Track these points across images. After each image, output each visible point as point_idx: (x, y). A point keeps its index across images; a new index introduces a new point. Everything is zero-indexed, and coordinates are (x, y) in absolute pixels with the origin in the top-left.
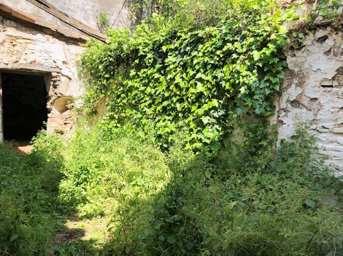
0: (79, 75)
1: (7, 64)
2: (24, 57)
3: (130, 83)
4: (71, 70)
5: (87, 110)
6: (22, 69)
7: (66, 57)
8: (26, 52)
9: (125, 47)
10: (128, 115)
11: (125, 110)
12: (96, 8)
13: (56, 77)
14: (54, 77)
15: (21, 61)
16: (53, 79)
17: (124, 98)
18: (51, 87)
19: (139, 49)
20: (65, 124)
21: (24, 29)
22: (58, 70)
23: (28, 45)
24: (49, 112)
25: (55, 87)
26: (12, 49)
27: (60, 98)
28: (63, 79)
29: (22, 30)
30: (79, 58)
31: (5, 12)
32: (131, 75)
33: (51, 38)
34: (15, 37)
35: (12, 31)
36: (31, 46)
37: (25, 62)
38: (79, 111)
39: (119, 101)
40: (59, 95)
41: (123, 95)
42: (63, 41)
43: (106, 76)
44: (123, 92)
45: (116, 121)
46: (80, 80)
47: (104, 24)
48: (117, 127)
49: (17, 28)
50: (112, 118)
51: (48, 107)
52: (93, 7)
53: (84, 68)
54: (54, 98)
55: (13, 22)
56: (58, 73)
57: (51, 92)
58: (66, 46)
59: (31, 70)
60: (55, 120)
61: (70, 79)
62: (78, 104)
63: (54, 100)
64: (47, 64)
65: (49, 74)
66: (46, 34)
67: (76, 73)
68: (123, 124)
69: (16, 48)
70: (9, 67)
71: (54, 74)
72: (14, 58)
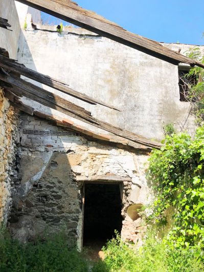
0: (149, 183)
1: (87, 177)
2: (100, 170)
3: (195, 193)
4: (141, 179)
5: (156, 221)
6: (99, 180)
7: (136, 167)
8: (102, 165)
9: (183, 152)
10: (196, 233)
11: (193, 226)
13: (127, 185)
14: (125, 186)
15: (99, 173)
16: (125, 188)
18: (124, 195)
19: (200, 153)
20: (136, 233)
21: (102, 146)
22: (129, 179)
23: (105, 159)
24: (124, 219)
25: (127, 195)
26: (93, 163)
28: (133, 187)
29: (101, 148)
30: (147, 167)
32: (195, 183)
33: (123, 150)
34: (95, 154)
35: (93, 150)
36: (107, 160)
37: (101, 174)
39: (184, 213)
40: (130, 203)
41: (187, 207)
42: (133, 152)
43: (170, 184)
44: (187, 203)
45: (184, 239)
46: (150, 187)
49: (97, 147)
50: (179, 234)
51: (122, 214)
52: (160, 120)
53: (153, 176)
54: (126, 205)
55: (94, 143)
56: (129, 181)
57: (124, 201)
58: (136, 157)
59: (107, 180)
61: (140, 187)
63: (127, 208)
64: (119, 174)
65: (121, 182)
66: (119, 148)
67: (146, 181)
69: (96, 163)
70: (89, 179)
71: (125, 183)
72: (93, 171)
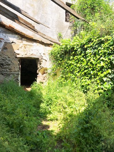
0: (50, 59)
1: (23, 56)
2: (29, 52)
3: (70, 62)
4: (47, 57)
5: (52, 74)
6: (28, 57)
7: (45, 52)
8: (30, 50)
9: (68, 47)
10: (69, 76)
11: (68, 74)
12: (57, 31)
13: (41, 60)
14: (40, 60)
15: (28, 54)
16: (40, 61)
17: (67, 69)
18: (39, 64)
19: (74, 47)
20: (44, 79)
21: (29, 41)
22: (41, 57)
23: (31, 47)
24: (38, 74)
25: (40, 64)
26: (25, 49)
27: (42, 69)
28: (43, 61)
29: (28, 42)
30: (50, 52)
31: (23, 35)
32: (71, 58)
33: (39, 44)
34: (26, 45)
35: (25, 42)
36: (32, 48)
37: (29, 54)
38: (49, 74)
39: (65, 70)
40: (42, 67)
41: (67, 67)
42: (44, 45)
43: (60, 59)
44: (67, 66)
45: (64, 79)
46: (50, 61)
47: (60, 37)
48: (64, 81)
49: (26, 41)
50: (62, 77)
51: (37, 72)
52: (56, 30)
53: (52, 56)
54: (40, 69)
55: (25, 39)
56: (41, 58)
57: (39, 66)
58: (45, 47)
59: (31, 57)
60: (40, 78)
61: (46, 61)
62: (49, 71)
63: (40, 70)
64: (37, 55)
65: (38, 59)
66: (37, 43)
67: (49, 58)
68: (67, 80)
69: (26, 49)
70: (24, 56)
71: (40, 59)
72: (25, 53)
